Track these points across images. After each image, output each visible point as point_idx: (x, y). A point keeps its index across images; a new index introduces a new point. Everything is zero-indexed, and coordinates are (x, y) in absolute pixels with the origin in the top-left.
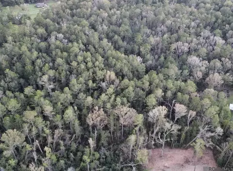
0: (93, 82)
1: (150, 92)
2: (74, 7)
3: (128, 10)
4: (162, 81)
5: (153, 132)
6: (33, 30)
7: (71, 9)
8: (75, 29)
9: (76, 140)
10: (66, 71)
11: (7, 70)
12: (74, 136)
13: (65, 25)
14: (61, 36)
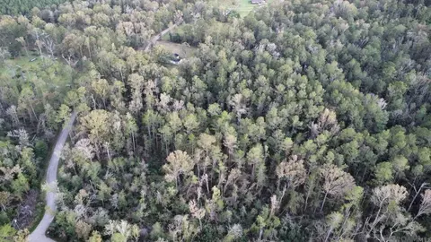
0: (300, 120)
1: (385, 158)
2: (302, 8)
3: (383, 25)
4: (411, 146)
5: (372, 220)
6: (239, 32)
7: (297, 12)
8: (295, 39)
9: (254, 190)
10: (267, 95)
11: (196, 77)
12: (254, 185)
13: (282, 32)
14: (273, 46)
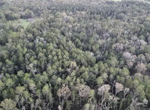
0: (62, 68)
1: (99, 75)
2: (51, 21)
3: (85, 23)
4: (106, 68)
5: (101, 102)
6: (25, 35)
7: (49, 23)
8: (51, 35)
9: (49, 106)
10: (45, 61)
11: (7, 60)
12: (49, 104)
13: (45, 32)
14: (42, 39)
